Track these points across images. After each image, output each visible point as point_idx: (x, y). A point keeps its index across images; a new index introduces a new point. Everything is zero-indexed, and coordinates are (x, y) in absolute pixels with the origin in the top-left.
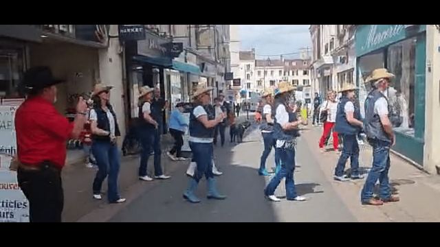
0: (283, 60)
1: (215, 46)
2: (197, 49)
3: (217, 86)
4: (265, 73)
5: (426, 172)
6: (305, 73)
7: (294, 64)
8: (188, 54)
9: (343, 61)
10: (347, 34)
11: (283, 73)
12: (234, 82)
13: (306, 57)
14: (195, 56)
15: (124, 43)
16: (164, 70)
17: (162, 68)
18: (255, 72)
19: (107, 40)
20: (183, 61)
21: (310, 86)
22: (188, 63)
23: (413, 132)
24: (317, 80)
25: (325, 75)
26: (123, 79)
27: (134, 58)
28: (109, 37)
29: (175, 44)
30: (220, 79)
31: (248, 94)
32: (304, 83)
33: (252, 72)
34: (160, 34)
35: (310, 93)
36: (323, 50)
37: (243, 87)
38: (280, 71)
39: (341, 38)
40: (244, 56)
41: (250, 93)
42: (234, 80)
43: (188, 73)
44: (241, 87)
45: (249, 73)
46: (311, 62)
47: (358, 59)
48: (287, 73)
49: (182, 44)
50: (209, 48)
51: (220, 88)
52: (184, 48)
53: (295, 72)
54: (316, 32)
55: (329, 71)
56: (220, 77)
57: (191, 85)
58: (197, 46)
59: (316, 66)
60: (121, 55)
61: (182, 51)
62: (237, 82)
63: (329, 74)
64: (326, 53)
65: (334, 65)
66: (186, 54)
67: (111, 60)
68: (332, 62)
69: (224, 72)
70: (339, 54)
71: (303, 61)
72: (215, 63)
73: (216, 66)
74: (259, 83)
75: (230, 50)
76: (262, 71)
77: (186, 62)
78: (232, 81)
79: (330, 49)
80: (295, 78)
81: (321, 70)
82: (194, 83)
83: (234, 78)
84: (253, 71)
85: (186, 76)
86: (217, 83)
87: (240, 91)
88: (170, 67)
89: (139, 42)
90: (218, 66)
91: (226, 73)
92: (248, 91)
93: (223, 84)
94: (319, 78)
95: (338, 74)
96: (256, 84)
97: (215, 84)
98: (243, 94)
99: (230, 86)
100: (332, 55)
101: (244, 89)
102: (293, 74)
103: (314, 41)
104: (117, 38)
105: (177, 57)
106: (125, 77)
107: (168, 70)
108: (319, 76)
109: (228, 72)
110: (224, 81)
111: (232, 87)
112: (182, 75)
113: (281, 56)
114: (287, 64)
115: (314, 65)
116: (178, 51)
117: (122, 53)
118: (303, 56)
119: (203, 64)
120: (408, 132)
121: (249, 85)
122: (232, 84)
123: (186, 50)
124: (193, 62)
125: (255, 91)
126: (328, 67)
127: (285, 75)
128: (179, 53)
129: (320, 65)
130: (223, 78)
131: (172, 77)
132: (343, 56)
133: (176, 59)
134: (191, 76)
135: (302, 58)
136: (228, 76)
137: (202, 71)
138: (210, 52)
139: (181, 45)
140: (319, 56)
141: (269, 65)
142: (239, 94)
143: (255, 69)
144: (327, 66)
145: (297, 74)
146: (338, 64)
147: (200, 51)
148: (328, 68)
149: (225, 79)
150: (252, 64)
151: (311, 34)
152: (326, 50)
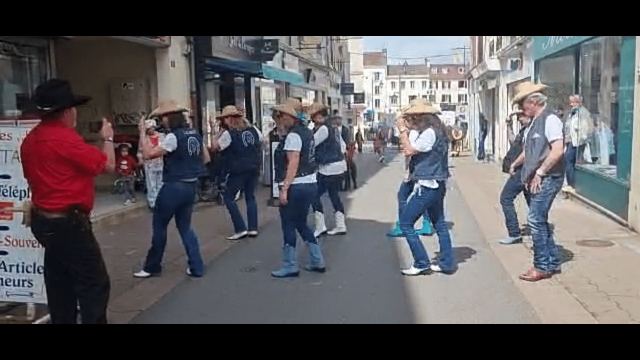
0: (428, 66)
1: (327, 43)
2: (300, 49)
3: (329, 103)
4: (403, 84)
5: (633, 230)
6: (461, 85)
7: (445, 71)
8: (287, 56)
9: (515, 66)
11: (428, 84)
12: (355, 98)
13: (462, 61)
14: (297, 59)
16: (252, 79)
17: (248, 77)
18: (387, 84)
20: (279, 66)
21: (466, 104)
22: (287, 69)
23: (615, 171)
24: (477, 95)
25: (490, 88)
26: (192, 93)
27: (207, 61)
29: (266, 41)
30: (335, 94)
31: (376, 116)
32: (459, 100)
33: (381, 84)
35: (466, 114)
36: (486, 51)
37: (368, 106)
38: (424, 83)
40: (372, 59)
41: (379, 114)
42: (355, 94)
43: (288, 84)
44: (365, 105)
45: (378, 84)
46: (470, 68)
47: (537, 63)
48: (434, 85)
49: (277, 41)
50: (319, 47)
52: (280, 47)
53: (446, 84)
55: (495, 81)
56: (334, 90)
58: (300, 43)
59: (476, 74)
60: (187, 57)
61: (277, 52)
62: (360, 98)
63: (494, 86)
64: (490, 55)
65: (504, 71)
66: (283, 56)
67: (173, 65)
68: (498, 68)
69: (340, 82)
70: (510, 56)
71: (457, 66)
72: (324, 69)
73: (328, 75)
74: (394, 99)
75: (350, 50)
76: (397, 81)
77: (283, 66)
78: (352, 96)
79: (497, 49)
80: (446, 92)
81: (483, 81)
83: (356, 91)
84: (384, 81)
85: (284, 89)
86: (329, 99)
87: (365, 112)
88: (261, 76)
89: (214, 38)
90: (331, 73)
91: (342, 84)
92: (377, 111)
93: (339, 100)
94: (480, 92)
95: (508, 85)
96: (388, 101)
97: (327, 100)
98: (369, 116)
99: (349, 103)
100: (498, 58)
101: (370, 108)
102: (443, 87)
105: (271, 59)
106: (194, 89)
107: (257, 79)
108: (480, 88)
109: (346, 82)
110: (341, 97)
111: (352, 105)
112: (278, 86)
113: (426, 60)
114: (435, 71)
115: (474, 72)
116: (271, 52)
117: (190, 54)
118: (458, 60)
119: (309, 71)
120: (608, 172)
121: (377, 103)
122: (352, 100)
123: (283, 51)
124: (294, 69)
125: (388, 112)
126: (493, 75)
127: (431, 87)
128: (273, 55)
129: (481, 72)
130: (339, 92)
131: (264, 90)
132: (515, 60)
133: (269, 63)
134: (291, 87)
135: (455, 62)
136: (346, 89)
137: (308, 81)
138: (318, 52)
139: (275, 43)
140: (481, 59)
141: (406, 73)
142: (362, 116)
143: (387, 79)
144: (491, 74)
145: (449, 87)
146: (508, 72)
147: (303, 51)
148: (493, 78)
149: (342, 93)
150: (383, 71)
152: (492, 49)
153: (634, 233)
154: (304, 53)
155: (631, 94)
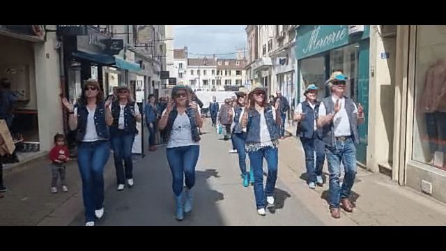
0: (216, 60)
1: (152, 43)
2: (136, 47)
3: (153, 85)
4: (199, 72)
5: (370, 171)
6: (238, 73)
7: (227, 64)
8: (128, 51)
9: (282, 62)
10: (287, 37)
11: (216, 72)
12: (170, 82)
14: (133, 53)
15: (62, 38)
16: (103, 67)
19: (44, 33)
20: (122, 58)
22: (127, 60)
25: (264, 76)
26: (61, 77)
27: (73, 54)
28: (47, 31)
29: (114, 40)
30: (156, 78)
32: (237, 84)
34: (101, 30)
36: (260, 51)
38: (213, 71)
39: (280, 40)
42: (170, 79)
43: (127, 71)
45: (182, 72)
46: (248, 63)
47: (299, 61)
48: (220, 73)
49: (122, 40)
50: (146, 46)
51: (156, 87)
53: (228, 72)
54: (253, 32)
55: (267, 72)
56: (156, 75)
57: (129, 83)
58: (135, 43)
59: (254, 66)
60: (59, 50)
61: (122, 49)
62: (173, 81)
63: (267, 75)
64: (263, 54)
65: (273, 66)
66: (125, 51)
67: (48, 56)
68: (271, 64)
69: (160, 70)
70: (279, 56)
71: (235, 60)
72: (151, 61)
73: (153, 65)
74: (192, 82)
75: (167, 49)
76: (195, 70)
77: (125, 59)
78: (168, 80)
79: (269, 51)
80: (229, 77)
81: (259, 71)
82: (131, 82)
83: (170, 77)
84: (186, 70)
85: (124, 74)
86: (153, 82)
88: (110, 65)
89: (79, 38)
90: (154, 64)
91: (162, 72)
93: (159, 82)
94: (256, 79)
95: (277, 75)
97: (151, 83)
100: (270, 56)
102: (226, 74)
103: (250, 42)
104: (55, 33)
105: (117, 54)
106: (63, 74)
107: (106, 67)
108: (256, 76)
109: (164, 70)
110: (159, 80)
111: (167, 86)
112: (119, 73)
113: (214, 56)
114: (220, 63)
115: (252, 66)
116: (117, 49)
117: (60, 48)
118: (239, 56)
119: (141, 62)
122: (167, 83)
123: (125, 48)
124: (131, 59)
126: (266, 68)
127: (217, 74)
128: (119, 50)
129: (258, 66)
130: (159, 76)
131: (111, 74)
132: (282, 58)
133: (115, 56)
134: (129, 73)
136: (164, 75)
138: (146, 49)
139: (121, 42)
140: (257, 57)
141: (205, 65)
143: (188, 68)
145: (230, 74)
146: (277, 66)
147: (138, 48)
148: (266, 70)
149: (161, 78)
150: (185, 63)
151: (248, 34)
152: (264, 50)
153: (371, 173)
154: (138, 50)
155: (367, 85)
